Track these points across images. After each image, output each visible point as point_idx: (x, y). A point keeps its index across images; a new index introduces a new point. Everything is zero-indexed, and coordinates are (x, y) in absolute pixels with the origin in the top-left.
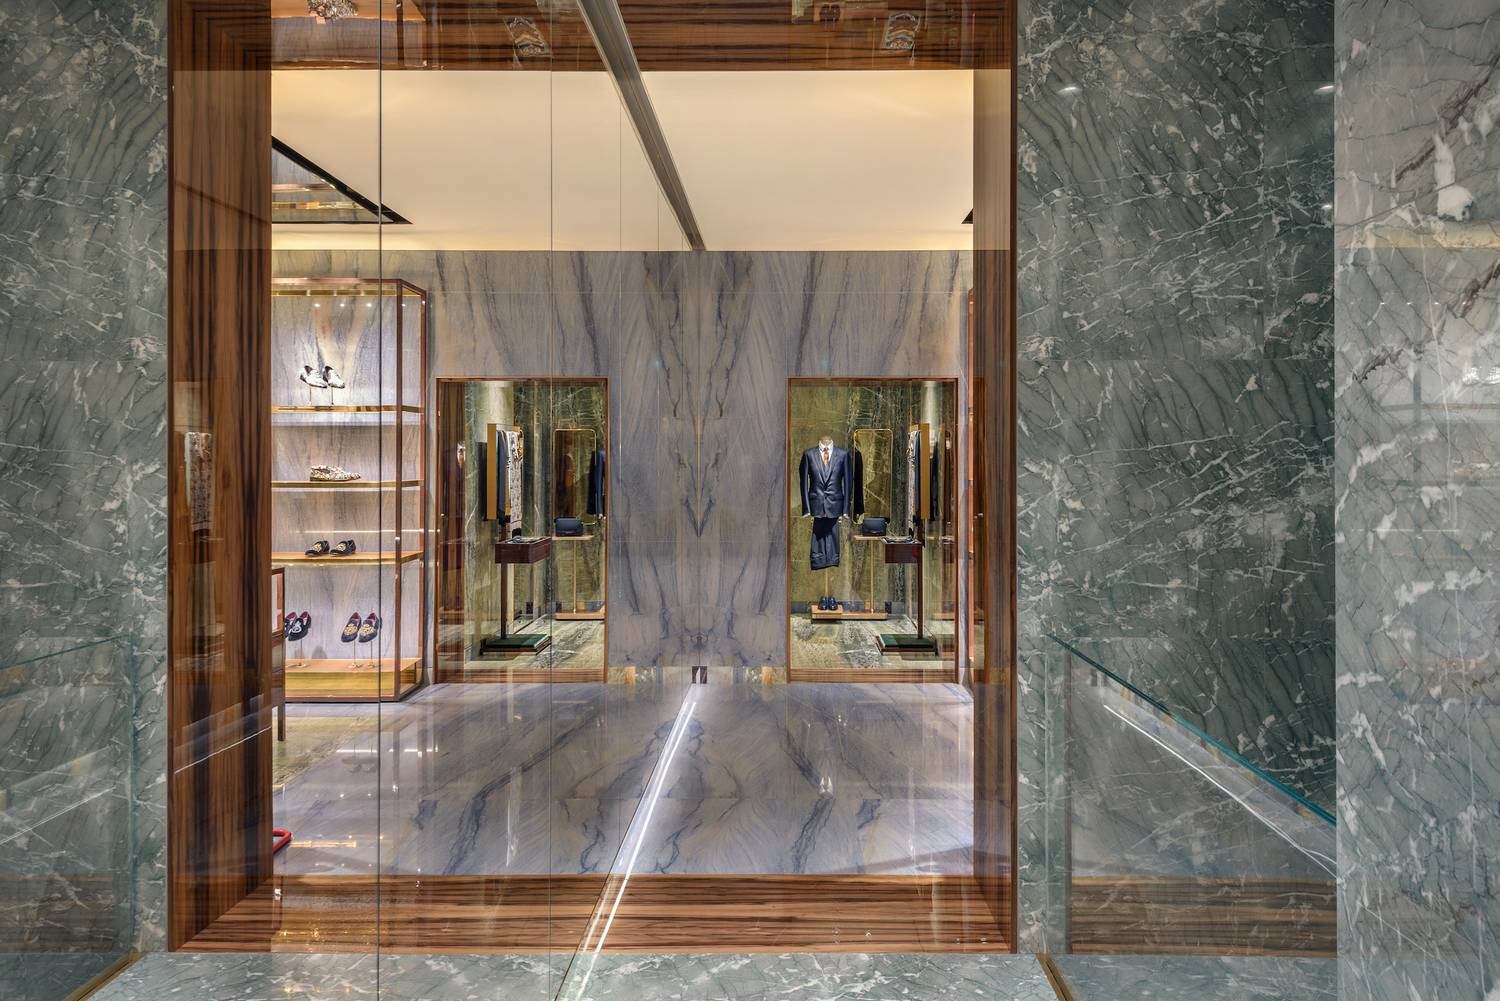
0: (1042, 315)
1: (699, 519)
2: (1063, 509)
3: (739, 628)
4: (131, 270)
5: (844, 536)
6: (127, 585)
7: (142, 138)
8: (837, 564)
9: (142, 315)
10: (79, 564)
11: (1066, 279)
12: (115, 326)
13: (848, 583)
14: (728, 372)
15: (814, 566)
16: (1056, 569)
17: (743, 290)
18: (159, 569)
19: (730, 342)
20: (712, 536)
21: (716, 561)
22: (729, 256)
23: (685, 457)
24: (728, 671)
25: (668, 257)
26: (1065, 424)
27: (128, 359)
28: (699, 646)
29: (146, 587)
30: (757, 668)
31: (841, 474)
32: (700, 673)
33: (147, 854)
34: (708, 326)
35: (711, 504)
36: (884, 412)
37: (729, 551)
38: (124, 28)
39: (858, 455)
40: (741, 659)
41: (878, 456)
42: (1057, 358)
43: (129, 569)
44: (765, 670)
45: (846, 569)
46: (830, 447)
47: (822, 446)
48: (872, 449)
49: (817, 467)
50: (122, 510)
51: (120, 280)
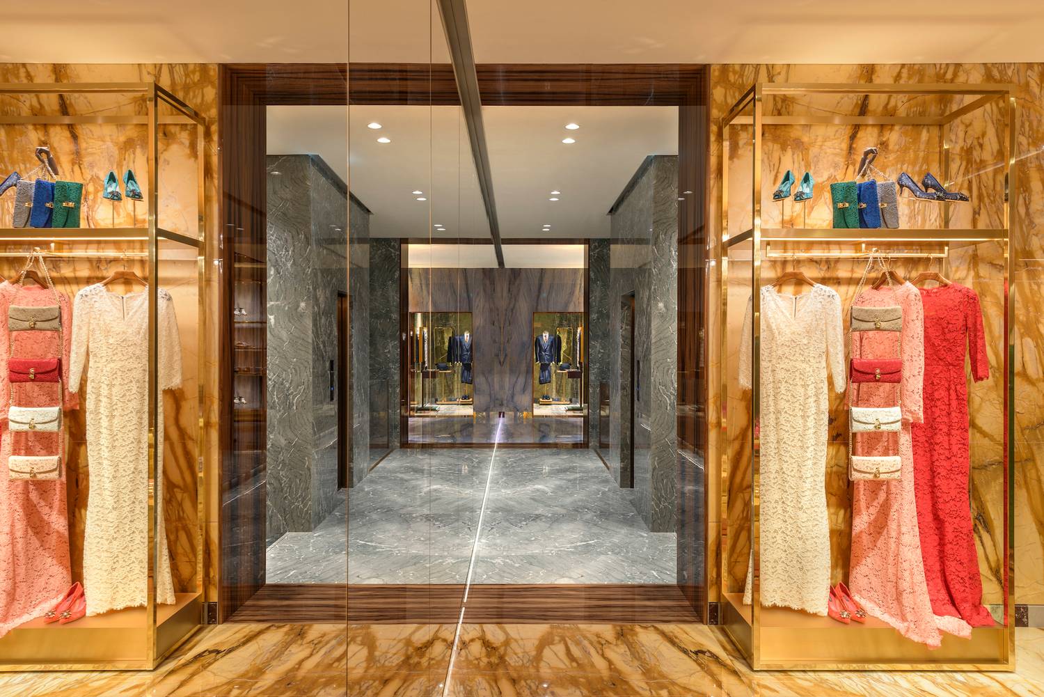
0: (595, 309)
1: (502, 360)
2: (599, 352)
3: (516, 398)
4: (391, 299)
5: (553, 371)
6: (390, 368)
7: (394, 270)
8: (550, 382)
9: (394, 309)
10: (379, 363)
11: (600, 302)
12: (387, 311)
13: (554, 390)
14: (512, 310)
15: (541, 383)
16: (598, 365)
17: (517, 282)
18: (398, 365)
19: (513, 300)
20: (507, 367)
21: (508, 375)
22: (513, 270)
23: (497, 339)
24: (512, 413)
25: (491, 270)
26: (600, 333)
27: (390, 319)
28: (502, 405)
29: (395, 369)
30: (522, 412)
31: (552, 346)
32: (501, 414)
33: (396, 428)
34: (505, 294)
35: (506, 355)
36: (569, 321)
37: (512, 371)
38: (389, 246)
39: (559, 338)
40: (516, 409)
41: (568, 338)
42: (598, 319)
43: (391, 365)
44: (525, 413)
45: (554, 385)
46: (547, 335)
47: (544, 335)
48: (566, 335)
49: (542, 343)
50: (389, 352)
51: (388, 301)
